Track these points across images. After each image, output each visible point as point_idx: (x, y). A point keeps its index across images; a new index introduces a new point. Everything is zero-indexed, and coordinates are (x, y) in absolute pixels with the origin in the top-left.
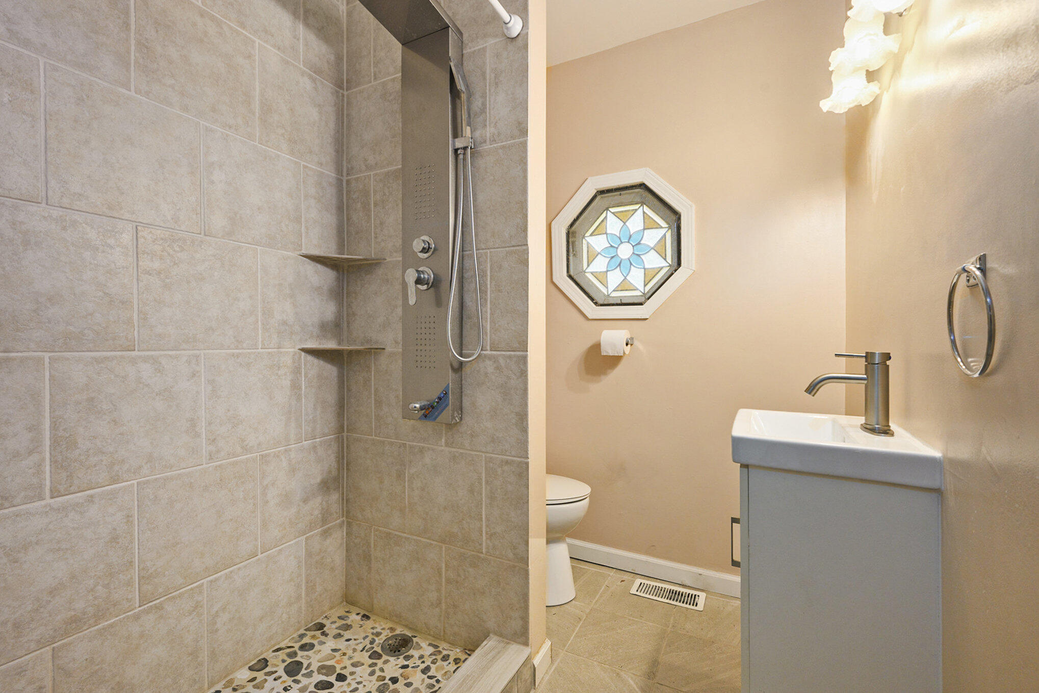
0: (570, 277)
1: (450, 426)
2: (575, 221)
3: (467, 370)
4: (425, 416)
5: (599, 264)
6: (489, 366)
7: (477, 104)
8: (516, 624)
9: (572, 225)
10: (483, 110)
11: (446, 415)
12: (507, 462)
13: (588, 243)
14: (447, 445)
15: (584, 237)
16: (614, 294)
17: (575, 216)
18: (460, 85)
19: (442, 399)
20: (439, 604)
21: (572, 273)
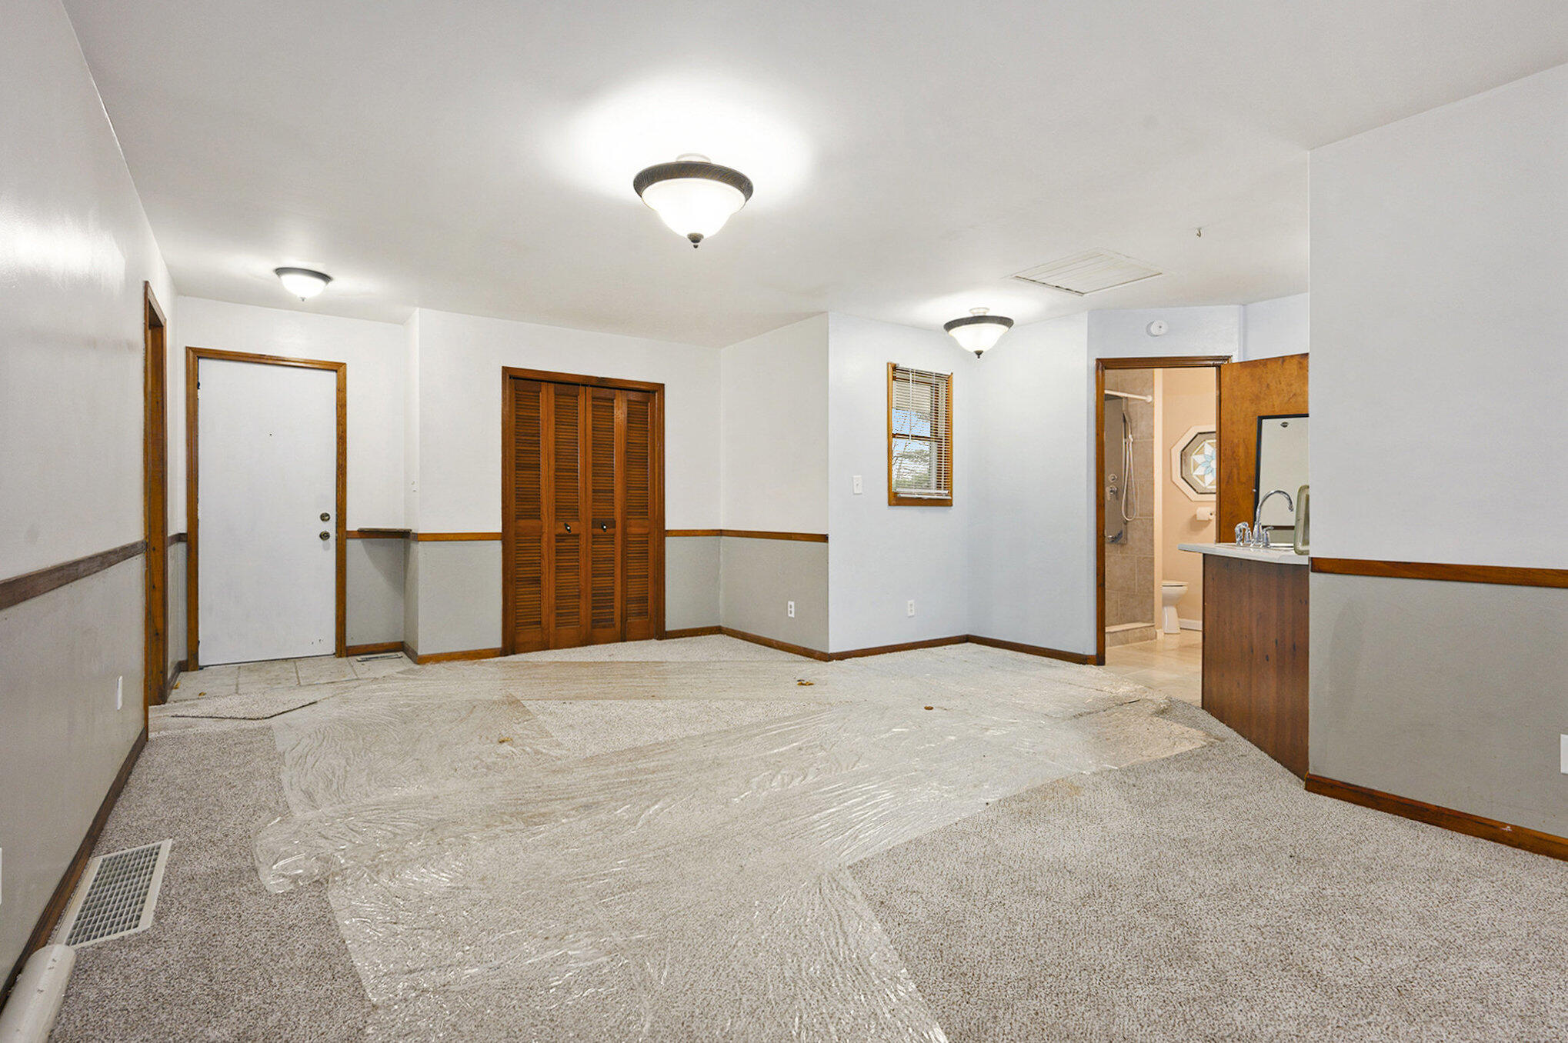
0: (1183, 478)
1: (1122, 545)
2: (1185, 448)
3: (1129, 524)
4: (1113, 541)
5: (1200, 471)
6: (1139, 522)
7: (1134, 424)
8: (1149, 617)
9: (1183, 450)
10: (1136, 427)
11: (1122, 540)
12: (1146, 558)
13: (1194, 460)
14: (1121, 552)
15: (1191, 455)
16: (1209, 487)
17: (1186, 445)
18: (1127, 419)
19: (1120, 534)
20: (1117, 615)
21: (1184, 476)
